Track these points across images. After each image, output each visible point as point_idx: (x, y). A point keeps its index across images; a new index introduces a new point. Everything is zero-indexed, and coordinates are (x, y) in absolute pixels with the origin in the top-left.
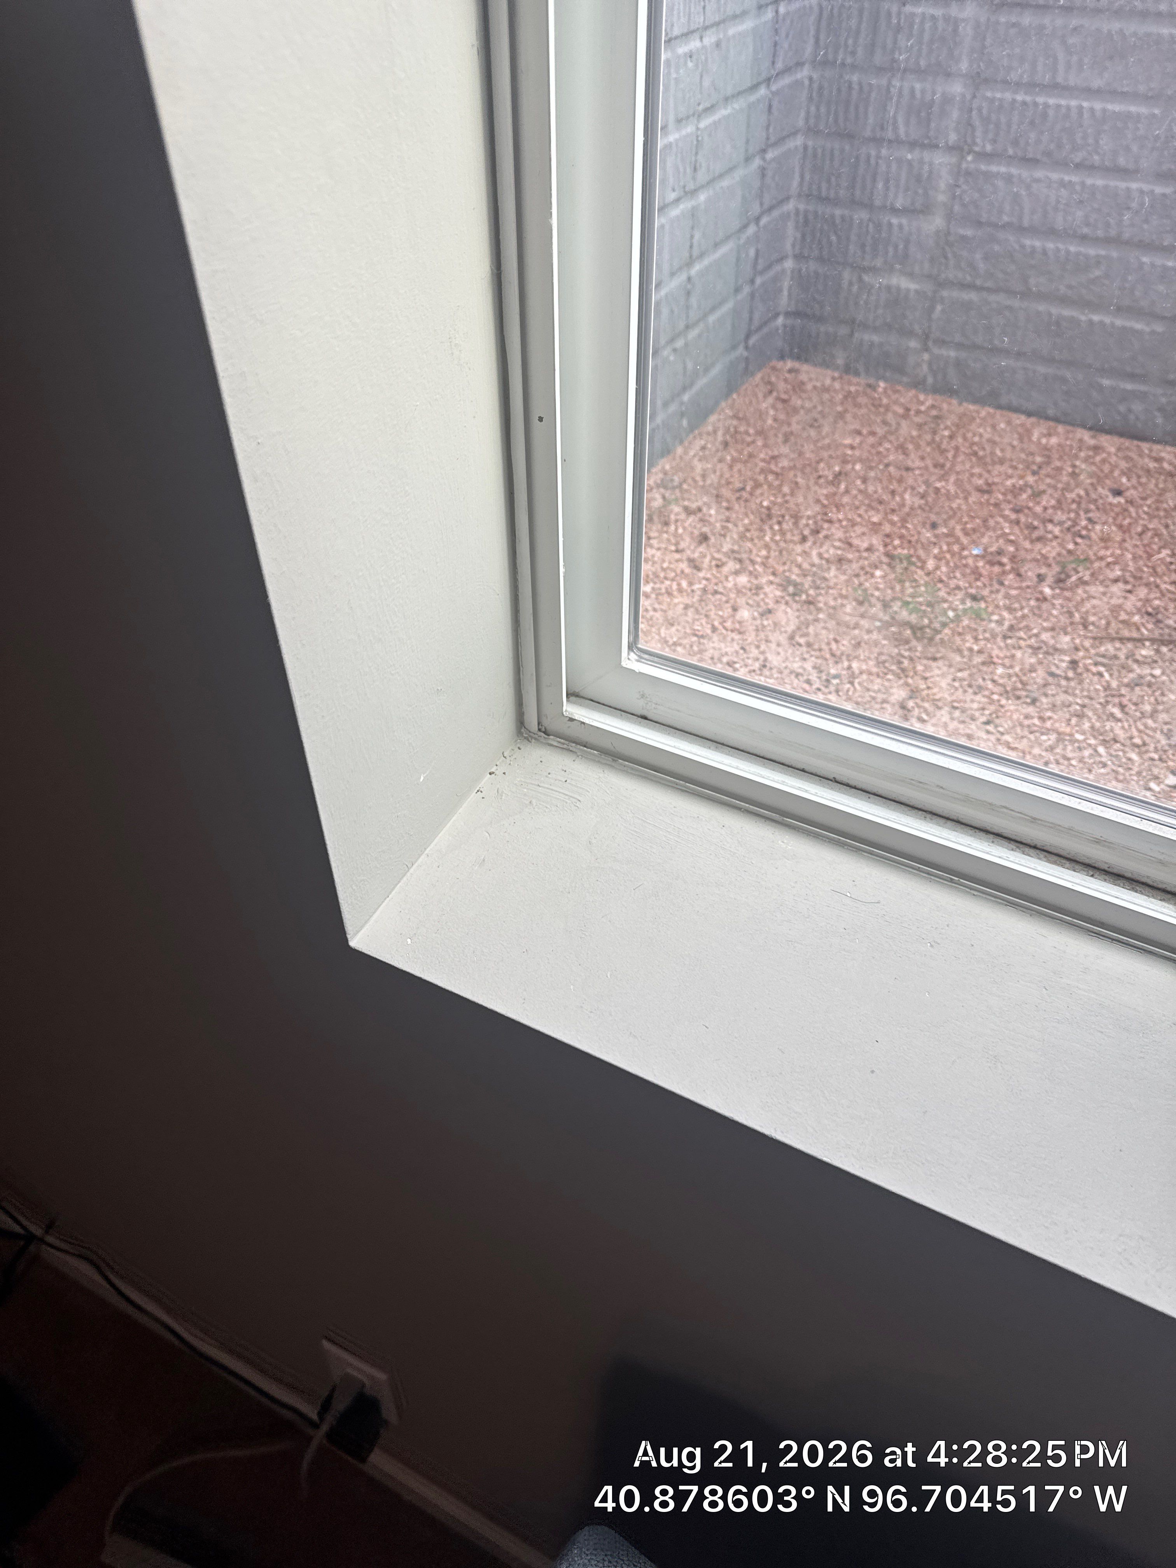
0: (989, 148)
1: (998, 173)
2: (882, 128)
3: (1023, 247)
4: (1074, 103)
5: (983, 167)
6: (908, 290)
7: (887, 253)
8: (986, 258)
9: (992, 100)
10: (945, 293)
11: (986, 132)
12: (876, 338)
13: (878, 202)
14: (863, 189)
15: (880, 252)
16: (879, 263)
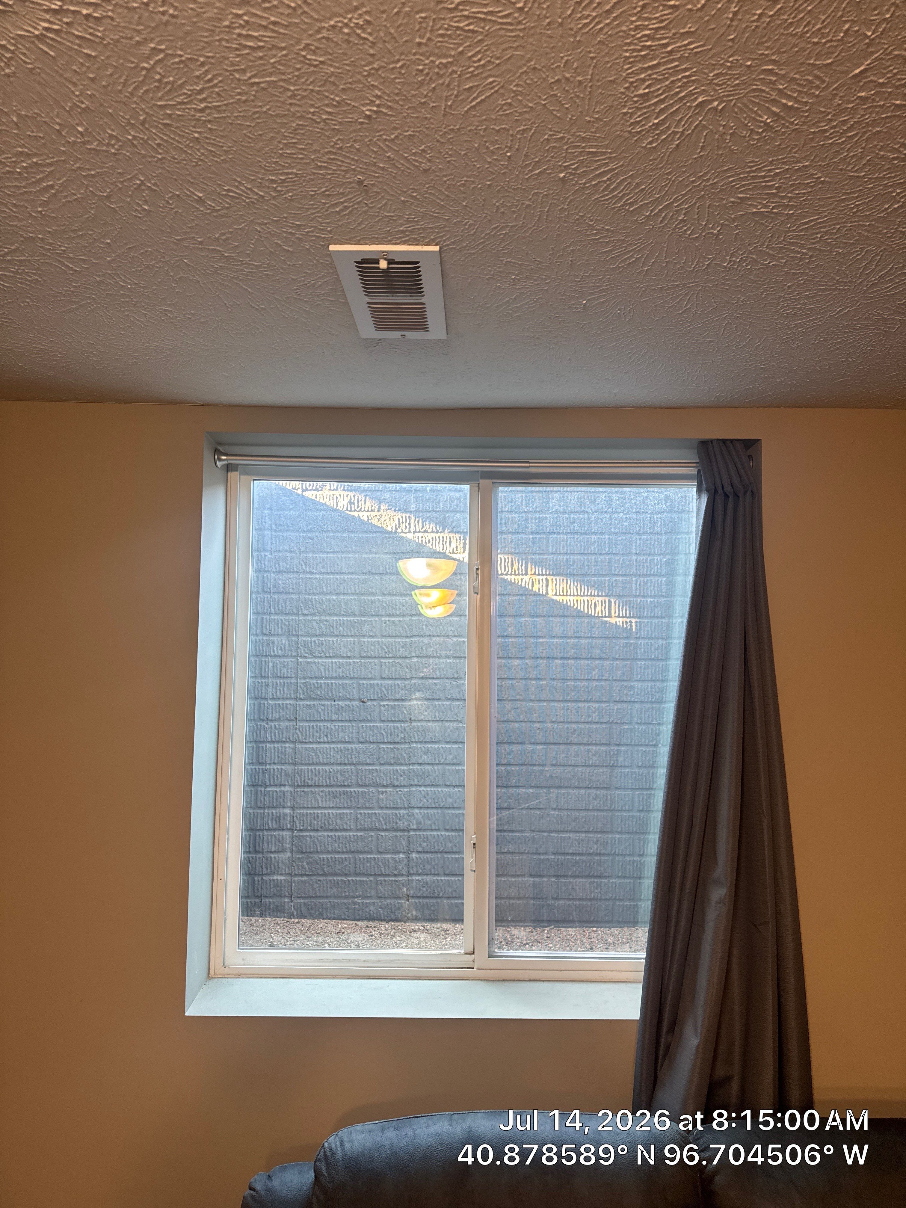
0: (302, 828)
1: (307, 836)
2: (263, 826)
3: (320, 858)
4: (326, 812)
5: (301, 834)
6: (281, 880)
7: (271, 867)
8: (308, 864)
9: (300, 813)
10: (296, 879)
11: (300, 823)
12: (271, 900)
13: (265, 850)
14: (259, 845)
15: (269, 868)
16: (269, 871)
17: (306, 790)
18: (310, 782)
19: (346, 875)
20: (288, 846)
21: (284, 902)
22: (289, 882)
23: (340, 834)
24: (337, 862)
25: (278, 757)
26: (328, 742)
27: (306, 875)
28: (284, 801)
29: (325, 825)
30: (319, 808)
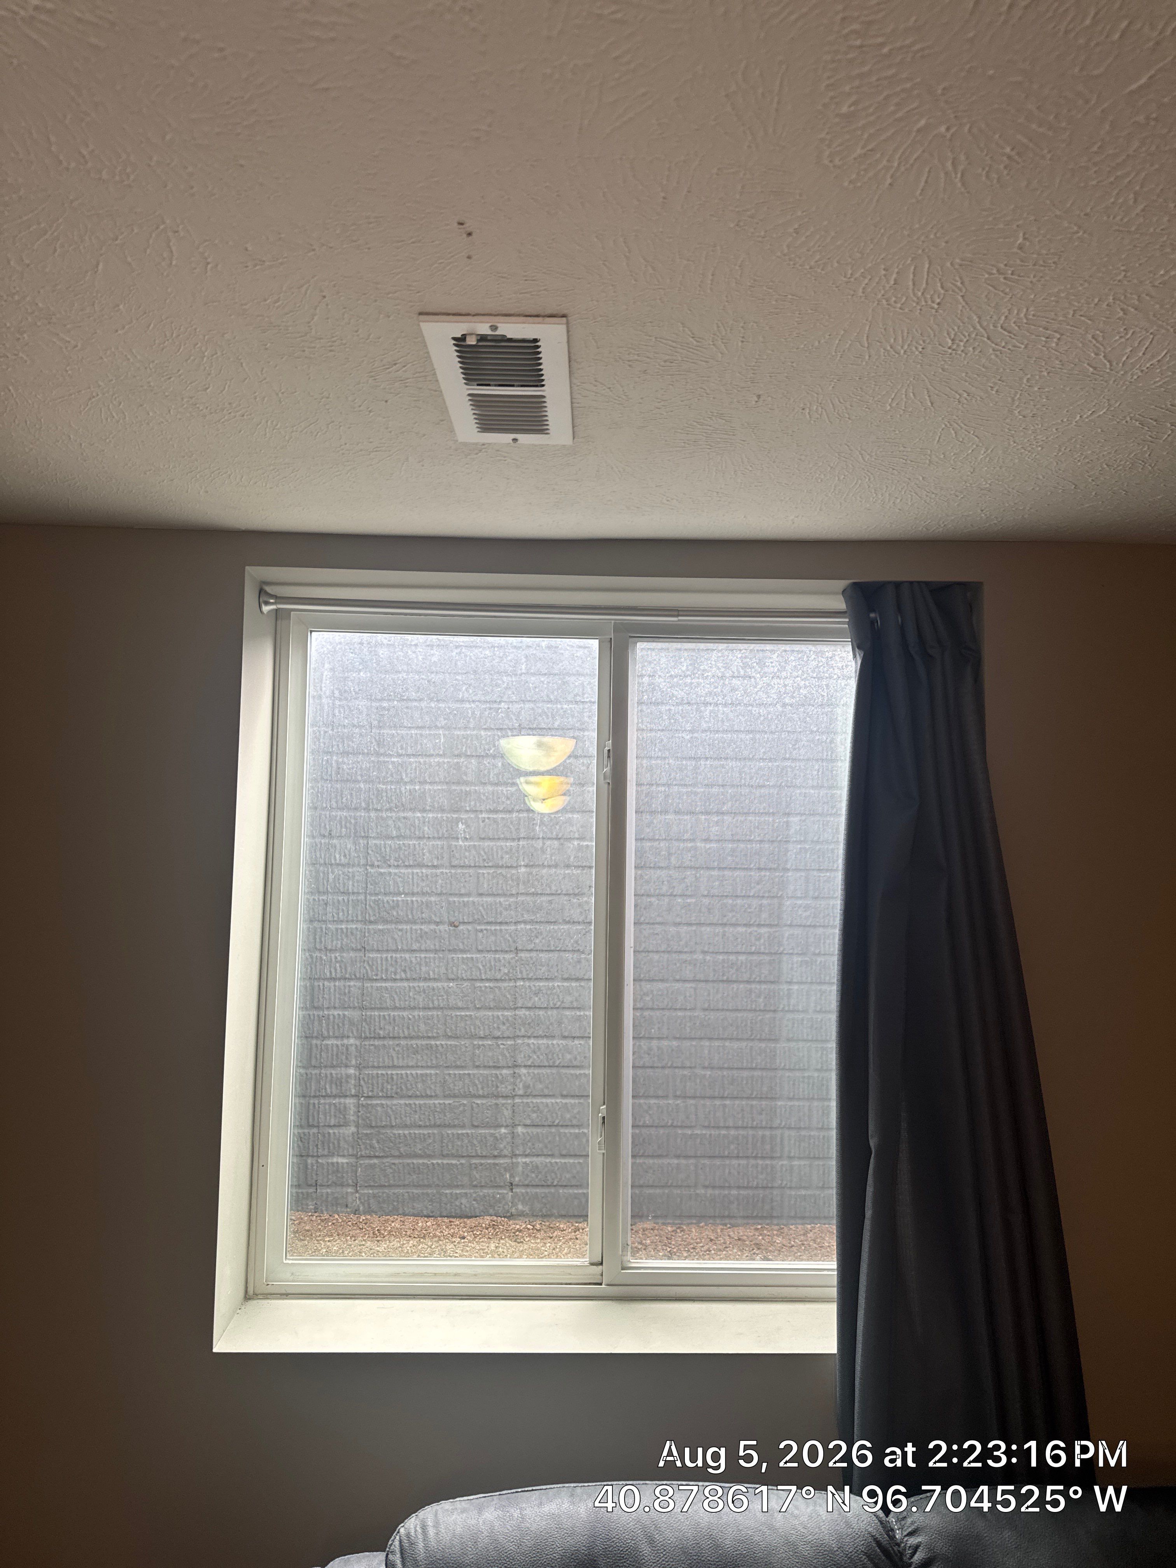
0: (370, 1094)
1: (377, 1104)
2: (319, 1091)
3: (394, 1134)
4: (403, 1072)
5: (369, 1102)
6: (342, 1163)
8: (378, 1142)
9: (369, 1074)
10: (362, 1162)
11: (368, 1088)
12: (329, 1191)
13: (321, 1124)
14: (314, 1119)
15: (326, 1147)
16: (326, 1152)
17: (376, 1043)
18: (381, 1032)
19: (430, 1157)
20: (352, 1118)
21: (347, 1193)
22: (353, 1166)
23: (422, 1102)
24: (417, 1141)
25: (340, 999)
26: (407, 980)
27: (377, 1157)
28: (347, 1058)
29: (402, 1090)
30: (394, 1067)
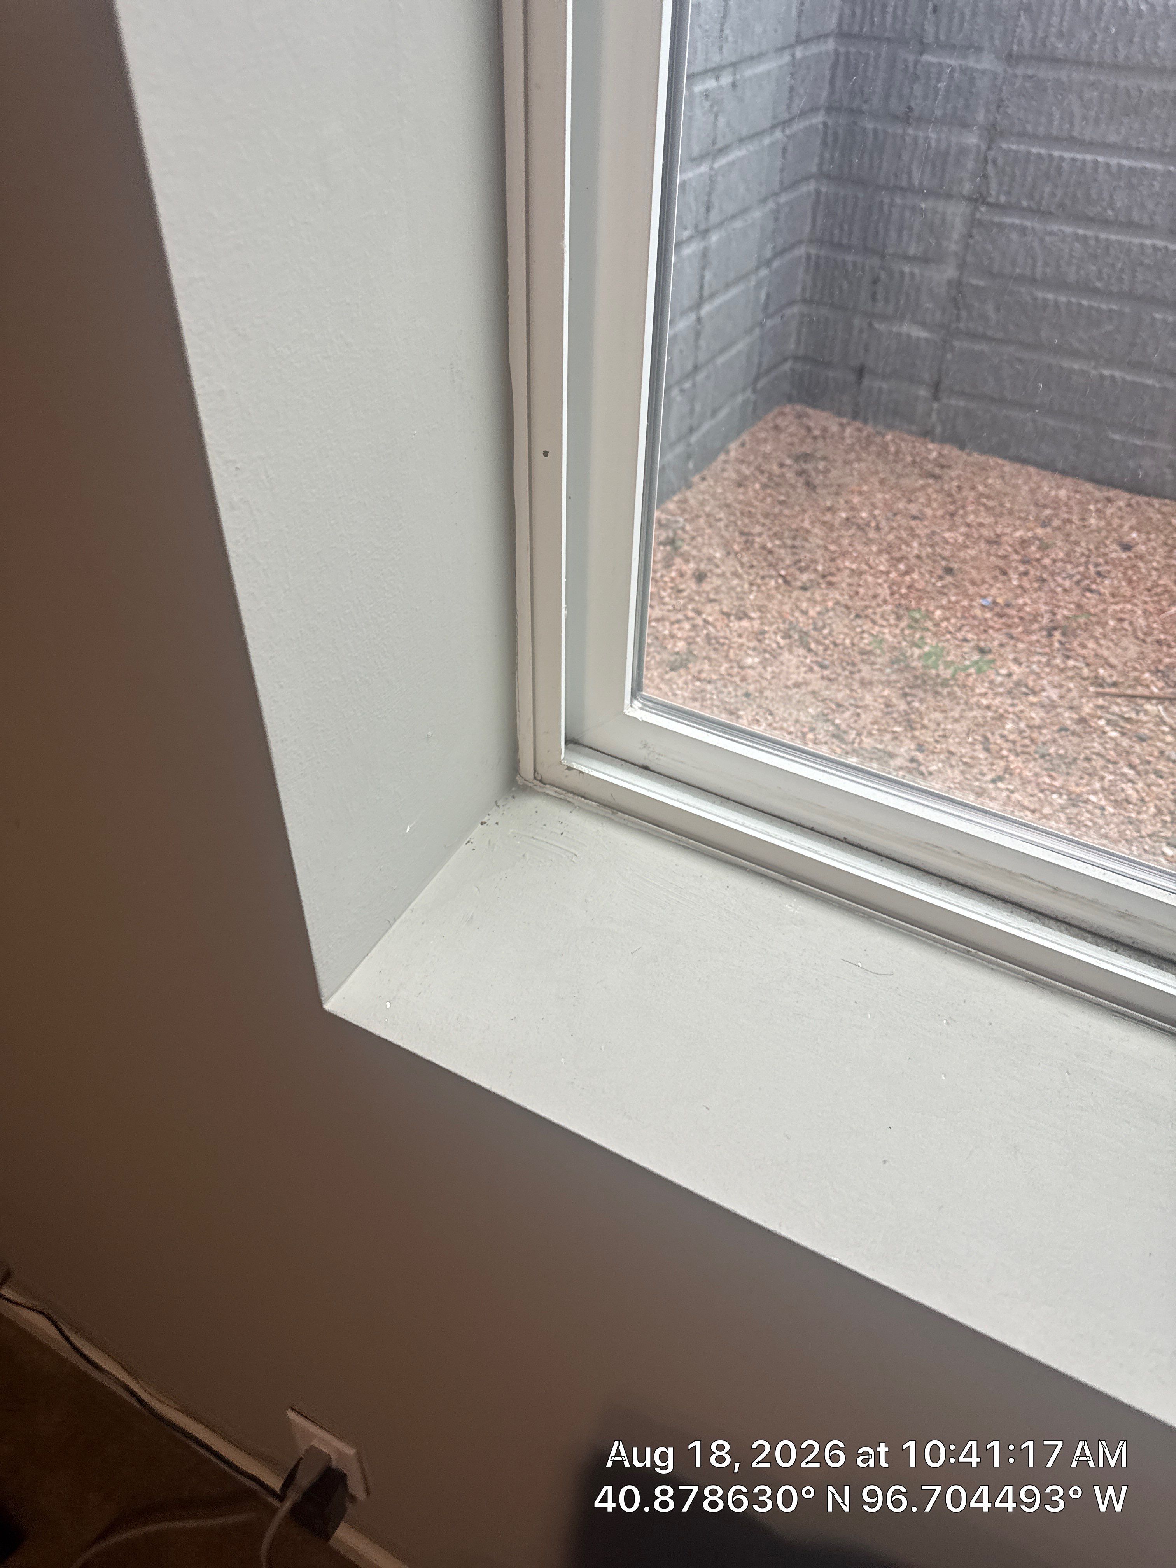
0: (1003, 199)
1: (1013, 226)
2: (896, 176)
4: (1089, 157)
5: (996, 219)
6: (918, 339)
7: (898, 299)
8: (997, 309)
9: (1007, 152)
10: (956, 343)
11: (1001, 184)
13: (891, 250)
17: (1042, 73)
18: (1060, 46)
19: (1099, 360)
20: (953, 247)
21: (917, 397)
22: (937, 347)
23: (1114, 238)
24: (1082, 321)
27: (984, 337)
29: (1075, 200)
30: (1071, 142)
